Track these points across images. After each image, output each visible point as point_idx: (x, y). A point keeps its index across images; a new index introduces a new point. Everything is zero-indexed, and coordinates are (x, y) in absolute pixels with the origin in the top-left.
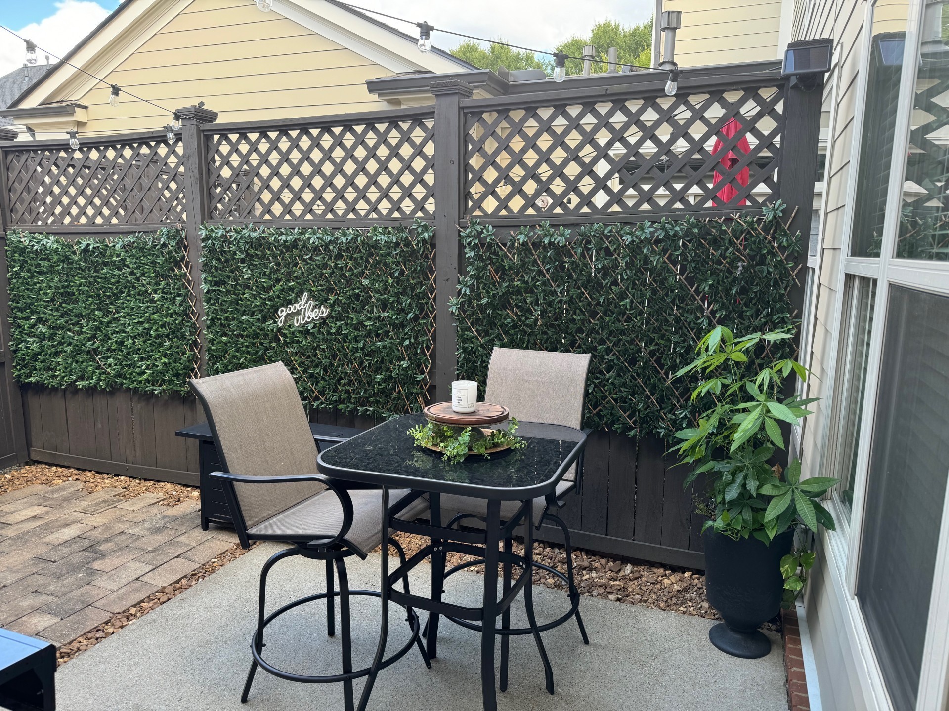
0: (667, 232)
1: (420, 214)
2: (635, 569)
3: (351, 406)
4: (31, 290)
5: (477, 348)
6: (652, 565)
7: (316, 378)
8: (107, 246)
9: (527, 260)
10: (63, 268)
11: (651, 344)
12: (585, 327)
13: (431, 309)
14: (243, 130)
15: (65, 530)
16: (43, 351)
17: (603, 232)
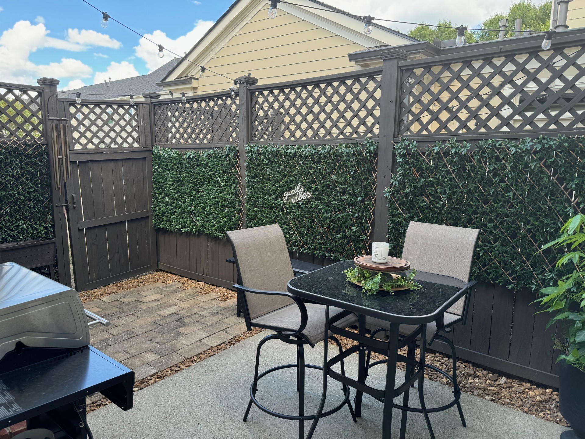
0: (543, 145)
1: (369, 135)
2: (509, 381)
3: (322, 252)
4: (163, 179)
5: (401, 221)
6: (521, 380)
7: (303, 234)
8: (199, 155)
9: (439, 164)
10: (178, 167)
11: (528, 224)
12: (479, 210)
13: (373, 195)
14: (270, 89)
15: (169, 309)
16: (167, 211)
17: (494, 145)
